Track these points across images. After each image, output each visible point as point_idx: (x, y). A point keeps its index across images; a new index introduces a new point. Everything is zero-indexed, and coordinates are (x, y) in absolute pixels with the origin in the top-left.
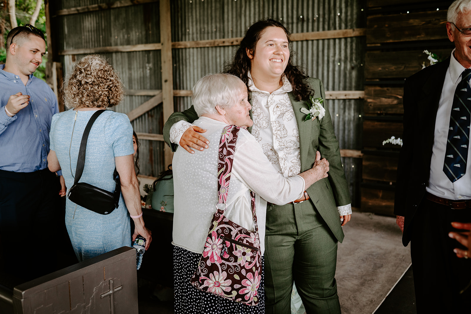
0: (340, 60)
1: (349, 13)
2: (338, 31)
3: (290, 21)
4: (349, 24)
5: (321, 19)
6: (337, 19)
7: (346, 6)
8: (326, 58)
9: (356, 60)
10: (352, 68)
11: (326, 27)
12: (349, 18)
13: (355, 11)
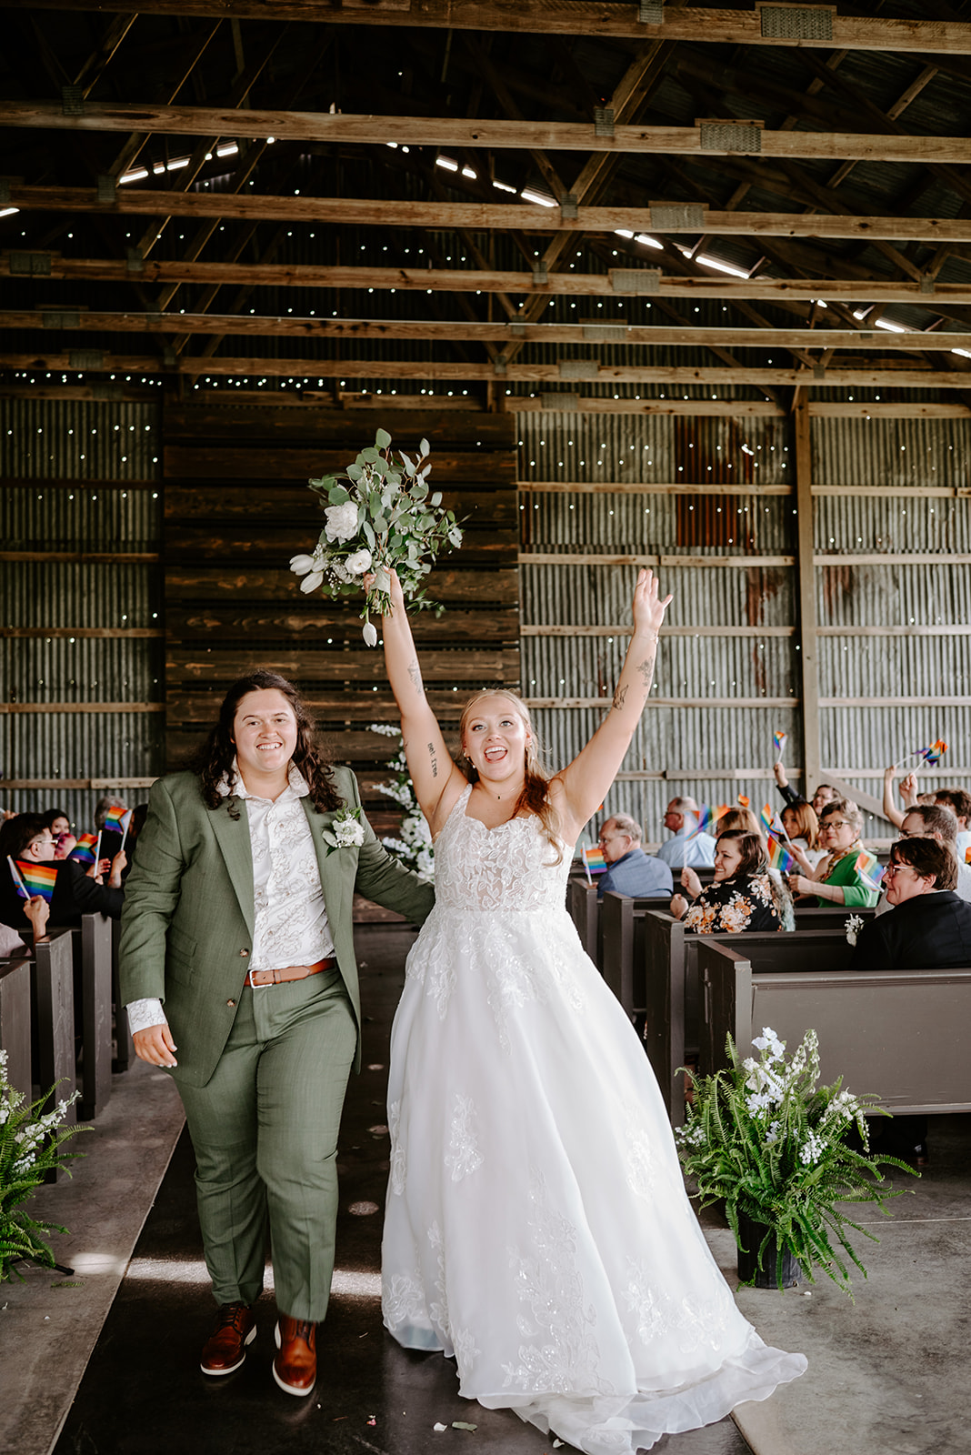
0: (128, 740)
1: (139, 683)
2: (124, 704)
3: (55, 685)
4: (139, 696)
5: (101, 688)
6: (123, 689)
7: (135, 675)
8: (109, 736)
9: (150, 739)
10: (145, 750)
11: (109, 698)
12: (139, 689)
13: (146, 682)
